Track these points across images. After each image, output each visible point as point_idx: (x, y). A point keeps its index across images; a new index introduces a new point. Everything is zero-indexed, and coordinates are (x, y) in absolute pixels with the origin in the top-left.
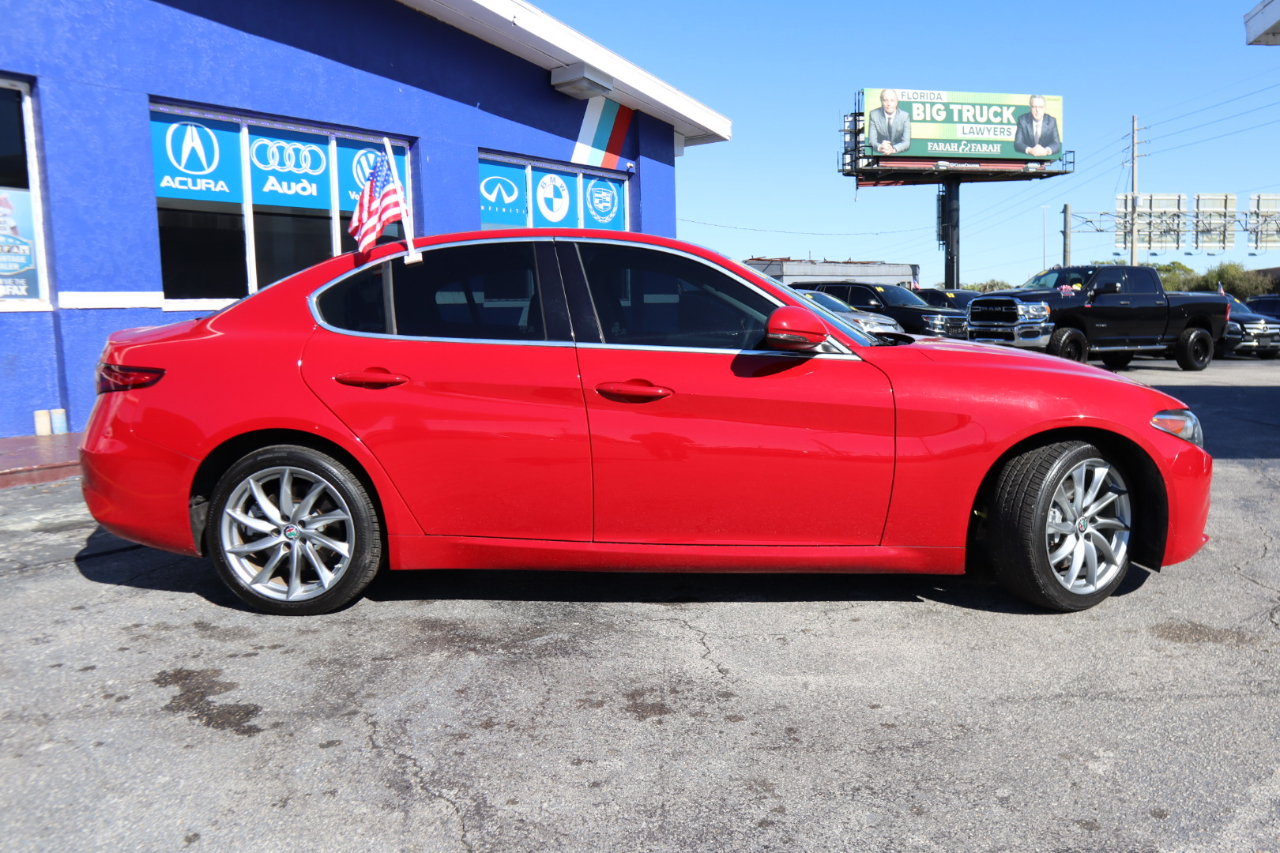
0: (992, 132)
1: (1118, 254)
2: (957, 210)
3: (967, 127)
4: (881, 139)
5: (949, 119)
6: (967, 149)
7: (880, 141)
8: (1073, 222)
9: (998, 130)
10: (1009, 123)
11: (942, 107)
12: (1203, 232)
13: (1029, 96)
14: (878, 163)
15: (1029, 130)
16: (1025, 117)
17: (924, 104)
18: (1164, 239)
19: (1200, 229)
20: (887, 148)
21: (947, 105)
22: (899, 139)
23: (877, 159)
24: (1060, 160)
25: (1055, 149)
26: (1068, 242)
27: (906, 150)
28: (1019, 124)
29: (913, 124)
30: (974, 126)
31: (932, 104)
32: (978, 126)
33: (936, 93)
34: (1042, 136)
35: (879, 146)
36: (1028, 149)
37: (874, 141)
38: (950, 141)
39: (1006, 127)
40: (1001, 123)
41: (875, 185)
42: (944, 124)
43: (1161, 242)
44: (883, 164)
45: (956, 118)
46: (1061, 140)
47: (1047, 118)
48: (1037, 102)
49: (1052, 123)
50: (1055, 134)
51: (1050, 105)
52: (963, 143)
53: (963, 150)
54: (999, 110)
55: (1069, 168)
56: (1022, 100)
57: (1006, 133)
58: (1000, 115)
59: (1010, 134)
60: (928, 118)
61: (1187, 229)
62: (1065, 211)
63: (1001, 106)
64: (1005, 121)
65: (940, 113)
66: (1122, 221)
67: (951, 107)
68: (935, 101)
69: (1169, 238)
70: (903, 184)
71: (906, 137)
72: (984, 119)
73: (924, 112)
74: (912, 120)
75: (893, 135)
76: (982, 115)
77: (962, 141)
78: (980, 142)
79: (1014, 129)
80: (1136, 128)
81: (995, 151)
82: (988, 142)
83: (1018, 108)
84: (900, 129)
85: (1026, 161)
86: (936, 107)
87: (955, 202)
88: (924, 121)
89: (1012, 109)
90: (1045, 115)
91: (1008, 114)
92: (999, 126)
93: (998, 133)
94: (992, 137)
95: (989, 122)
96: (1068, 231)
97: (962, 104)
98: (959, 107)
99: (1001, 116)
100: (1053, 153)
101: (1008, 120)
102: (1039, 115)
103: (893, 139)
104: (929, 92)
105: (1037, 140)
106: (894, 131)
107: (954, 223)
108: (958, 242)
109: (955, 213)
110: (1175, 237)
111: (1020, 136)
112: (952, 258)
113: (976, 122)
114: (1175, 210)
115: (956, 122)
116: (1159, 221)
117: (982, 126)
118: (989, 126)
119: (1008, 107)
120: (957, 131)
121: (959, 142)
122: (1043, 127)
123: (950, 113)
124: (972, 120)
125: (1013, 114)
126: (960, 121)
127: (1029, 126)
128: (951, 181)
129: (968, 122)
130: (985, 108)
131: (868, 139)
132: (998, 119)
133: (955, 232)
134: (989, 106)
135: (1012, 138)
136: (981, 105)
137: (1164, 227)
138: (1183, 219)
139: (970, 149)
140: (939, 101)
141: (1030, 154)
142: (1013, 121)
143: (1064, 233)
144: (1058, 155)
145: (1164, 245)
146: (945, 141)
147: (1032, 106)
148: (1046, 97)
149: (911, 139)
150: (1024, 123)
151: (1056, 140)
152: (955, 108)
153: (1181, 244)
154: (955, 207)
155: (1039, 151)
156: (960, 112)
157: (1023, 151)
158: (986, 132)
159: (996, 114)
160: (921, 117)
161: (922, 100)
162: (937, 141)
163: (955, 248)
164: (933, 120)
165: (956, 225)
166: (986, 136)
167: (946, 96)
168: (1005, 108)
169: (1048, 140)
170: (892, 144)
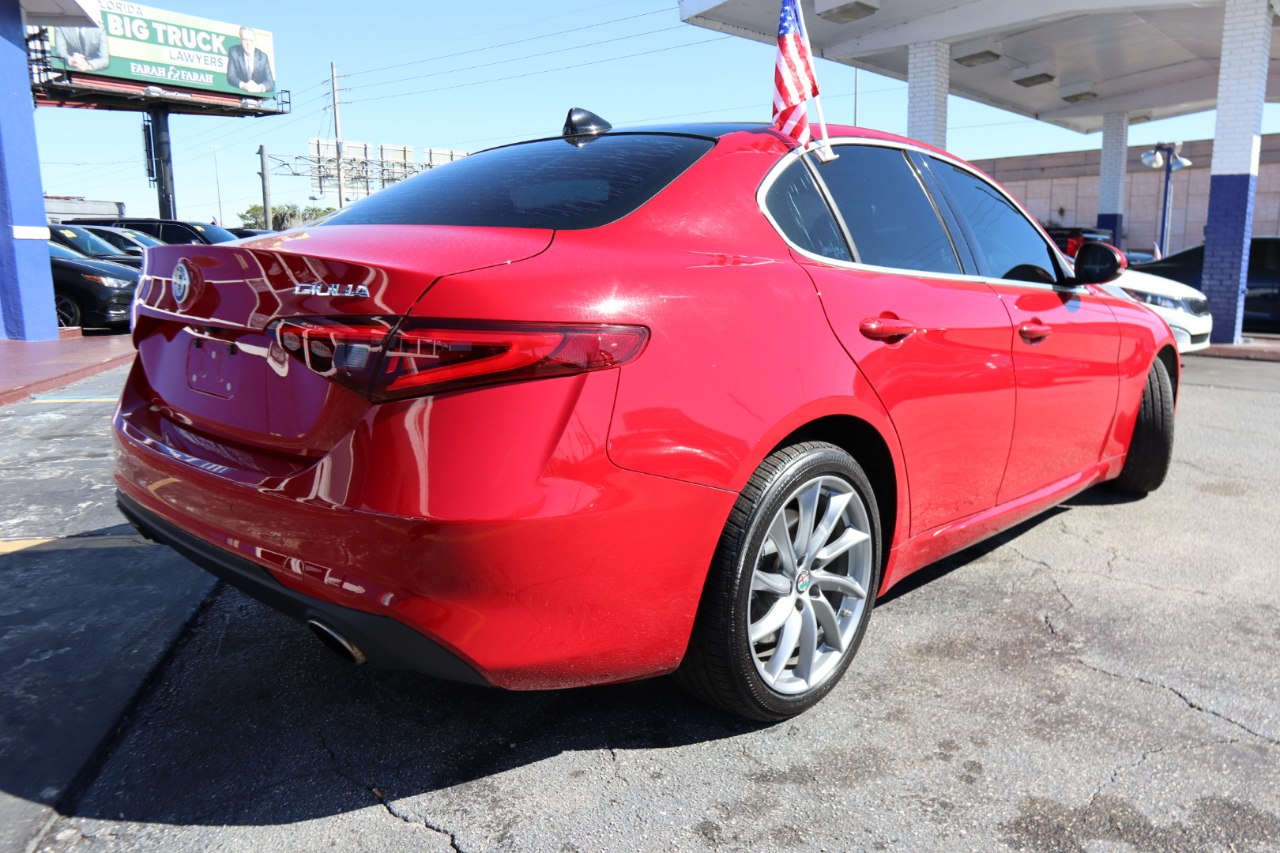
0: (202, 60)
1: (314, 199)
2: (168, 143)
3: (175, 51)
4: (71, 50)
5: (152, 39)
6: (177, 75)
7: (71, 54)
8: (270, 164)
9: (209, 59)
10: (219, 53)
11: (145, 25)
12: (388, 180)
13: (239, 27)
14: (70, 80)
15: (241, 63)
16: (236, 49)
17: (121, 16)
18: (355, 185)
19: (386, 177)
20: (80, 63)
21: (149, 23)
22: (94, 54)
23: (70, 74)
24: (274, 99)
25: (269, 87)
26: (267, 185)
27: (105, 68)
28: (230, 56)
29: (110, 38)
30: (182, 51)
31: (132, 19)
32: (187, 52)
33: (136, 6)
34: (254, 71)
35: (70, 60)
36: (242, 84)
37: (63, 51)
38: (157, 65)
39: (217, 57)
40: (211, 52)
41: (60, 105)
42: (148, 45)
43: (353, 188)
44: (77, 82)
45: (161, 39)
46: (274, 79)
47: (258, 53)
48: (247, 34)
49: (264, 59)
50: (268, 72)
51: (259, 40)
52: (171, 68)
53: (172, 76)
54: (208, 38)
55: (286, 107)
56: (232, 30)
57: (217, 63)
58: (210, 42)
59: (221, 65)
60: (129, 35)
61: (374, 177)
62: (261, 152)
63: (210, 33)
64: (215, 50)
65: (141, 30)
66: (316, 165)
67: (155, 25)
68: (134, 15)
69: (359, 184)
70: (96, 108)
71: (104, 52)
72: (192, 45)
73: (123, 26)
74: (108, 34)
75: (87, 48)
76: (189, 41)
77: (170, 66)
78: (191, 70)
79: (225, 60)
80: (335, 75)
81: (207, 82)
82: (199, 71)
83: (228, 38)
84: (94, 42)
85: (241, 97)
86: (136, 23)
87: (164, 133)
88: (124, 36)
89: (222, 38)
90: (256, 50)
91: (218, 43)
92: (210, 55)
93: (209, 62)
94: (201, 67)
95: (197, 49)
96: (266, 173)
97: (166, 24)
98: (164, 27)
99: (211, 45)
100: (267, 91)
101: (218, 49)
102: (249, 49)
103: (87, 53)
104: (127, 3)
105: (250, 76)
106: (87, 43)
107: (166, 158)
108: (172, 179)
109: (165, 146)
110: (365, 184)
111: (233, 69)
112: (167, 197)
113: (184, 47)
114: (363, 158)
115: (161, 44)
116: (350, 167)
117: (192, 53)
118: (199, 54)
119: (218, 35)
120: (162, 54)
121: (166, 66)
122: (255, 62)
123: (153, 33)
124: (179, 44)
125: (223, 43)
126: (166, 43)
127: (240, 59)
128: (158, 111)
129: (175, 46)
130: (192, 33)
131: (55, 48)
132: (207, 48)
133: (168, 168)
134: (197, 31)
135: (224, 70)
136: (188, 29)
137: (354, 174)
138: (370, 167)
139: (180, 76)
140: (139, 16)
141: (243, 89)
142: (224, 51)
143: (262, 175)
144: (271, 93)
145: (355, 190)
146: (150, 64)
147: (242, 39)
148: (256, 31)
149: (110, 56)
150: (235, 55)
151: (269, 77)
152: (160, 28)
153: (370, 191)
154: (165, 139)
155: (252, 87)
156: (165, 33)
157: (237, 86)
158: (196, 60)
159: (205, 41)
160: (120, 32)
161: (119, 12)
162: (142, 63)
163: (169, 185)
164: (134, 38)
165: (168, 161)
166: (195, 65)
167: (149, 12)
168: (214, 36)
169: (261, 76)
170: (86, 59)
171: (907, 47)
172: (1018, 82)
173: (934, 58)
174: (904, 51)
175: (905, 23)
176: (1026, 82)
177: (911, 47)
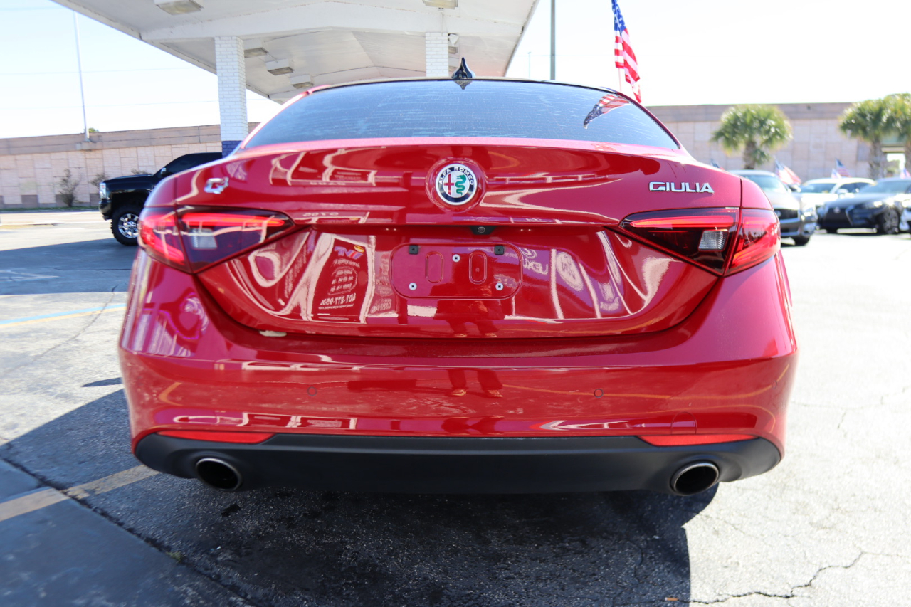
171: (213, 39)
172: (271, 71)
173: (236, 49)
174: (211, 42)
175: (211, 20)
176: (275, 72)
177: (216, 39)
